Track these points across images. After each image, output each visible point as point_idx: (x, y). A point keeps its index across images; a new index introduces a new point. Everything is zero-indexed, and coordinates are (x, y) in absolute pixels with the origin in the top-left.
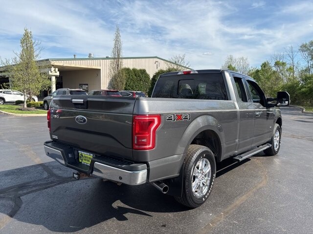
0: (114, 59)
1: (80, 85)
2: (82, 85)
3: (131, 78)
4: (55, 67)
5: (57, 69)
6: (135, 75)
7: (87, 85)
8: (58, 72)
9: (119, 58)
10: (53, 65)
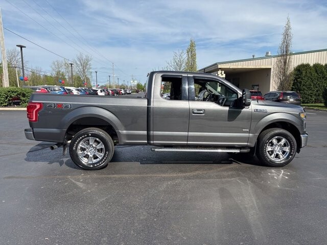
0: (281, 56)
1: (253, 85)
2: (254, 85)
3: (308, 75)
4: (222, 69)
5: (223, 72)
6: (316, 72)
7: (258, 86)
8: (225, 75)
9: (287, 55)
10: (220, 69)
